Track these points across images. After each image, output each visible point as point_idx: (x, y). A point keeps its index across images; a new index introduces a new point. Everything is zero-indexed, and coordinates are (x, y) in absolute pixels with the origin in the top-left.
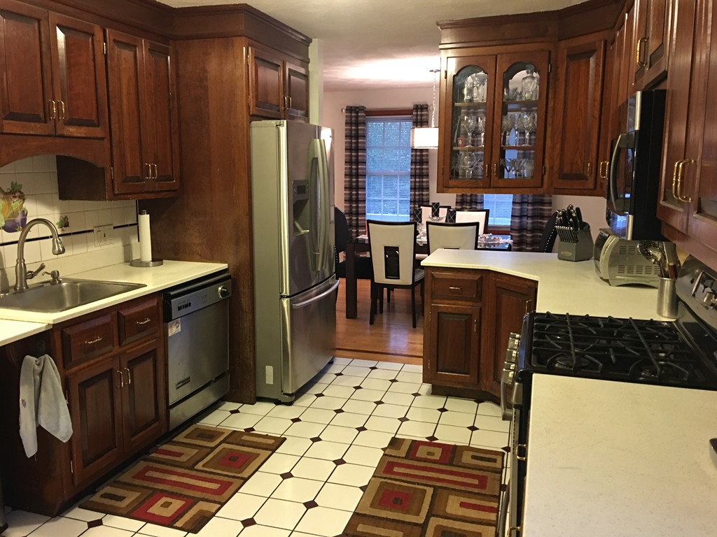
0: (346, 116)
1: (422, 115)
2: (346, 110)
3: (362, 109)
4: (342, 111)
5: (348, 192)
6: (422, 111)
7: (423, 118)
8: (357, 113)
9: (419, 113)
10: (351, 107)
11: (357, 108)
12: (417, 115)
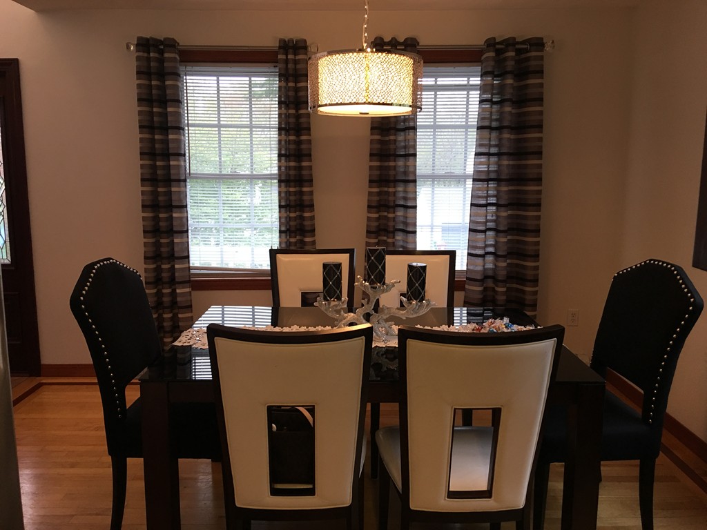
0: (138, 58)
1: (296, 62)
2: (137, 45)
3: (171, 44)
4: (128, 47)
5: (150, 215)
6: (295, 54)
7: (298, 66)
8: (161, 52)
9: (290, 57)
10: (147, 40)
11: (161, 42)
12: (287, 61)
